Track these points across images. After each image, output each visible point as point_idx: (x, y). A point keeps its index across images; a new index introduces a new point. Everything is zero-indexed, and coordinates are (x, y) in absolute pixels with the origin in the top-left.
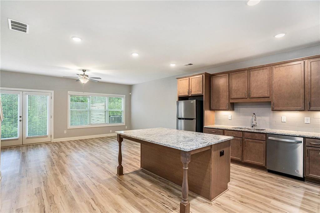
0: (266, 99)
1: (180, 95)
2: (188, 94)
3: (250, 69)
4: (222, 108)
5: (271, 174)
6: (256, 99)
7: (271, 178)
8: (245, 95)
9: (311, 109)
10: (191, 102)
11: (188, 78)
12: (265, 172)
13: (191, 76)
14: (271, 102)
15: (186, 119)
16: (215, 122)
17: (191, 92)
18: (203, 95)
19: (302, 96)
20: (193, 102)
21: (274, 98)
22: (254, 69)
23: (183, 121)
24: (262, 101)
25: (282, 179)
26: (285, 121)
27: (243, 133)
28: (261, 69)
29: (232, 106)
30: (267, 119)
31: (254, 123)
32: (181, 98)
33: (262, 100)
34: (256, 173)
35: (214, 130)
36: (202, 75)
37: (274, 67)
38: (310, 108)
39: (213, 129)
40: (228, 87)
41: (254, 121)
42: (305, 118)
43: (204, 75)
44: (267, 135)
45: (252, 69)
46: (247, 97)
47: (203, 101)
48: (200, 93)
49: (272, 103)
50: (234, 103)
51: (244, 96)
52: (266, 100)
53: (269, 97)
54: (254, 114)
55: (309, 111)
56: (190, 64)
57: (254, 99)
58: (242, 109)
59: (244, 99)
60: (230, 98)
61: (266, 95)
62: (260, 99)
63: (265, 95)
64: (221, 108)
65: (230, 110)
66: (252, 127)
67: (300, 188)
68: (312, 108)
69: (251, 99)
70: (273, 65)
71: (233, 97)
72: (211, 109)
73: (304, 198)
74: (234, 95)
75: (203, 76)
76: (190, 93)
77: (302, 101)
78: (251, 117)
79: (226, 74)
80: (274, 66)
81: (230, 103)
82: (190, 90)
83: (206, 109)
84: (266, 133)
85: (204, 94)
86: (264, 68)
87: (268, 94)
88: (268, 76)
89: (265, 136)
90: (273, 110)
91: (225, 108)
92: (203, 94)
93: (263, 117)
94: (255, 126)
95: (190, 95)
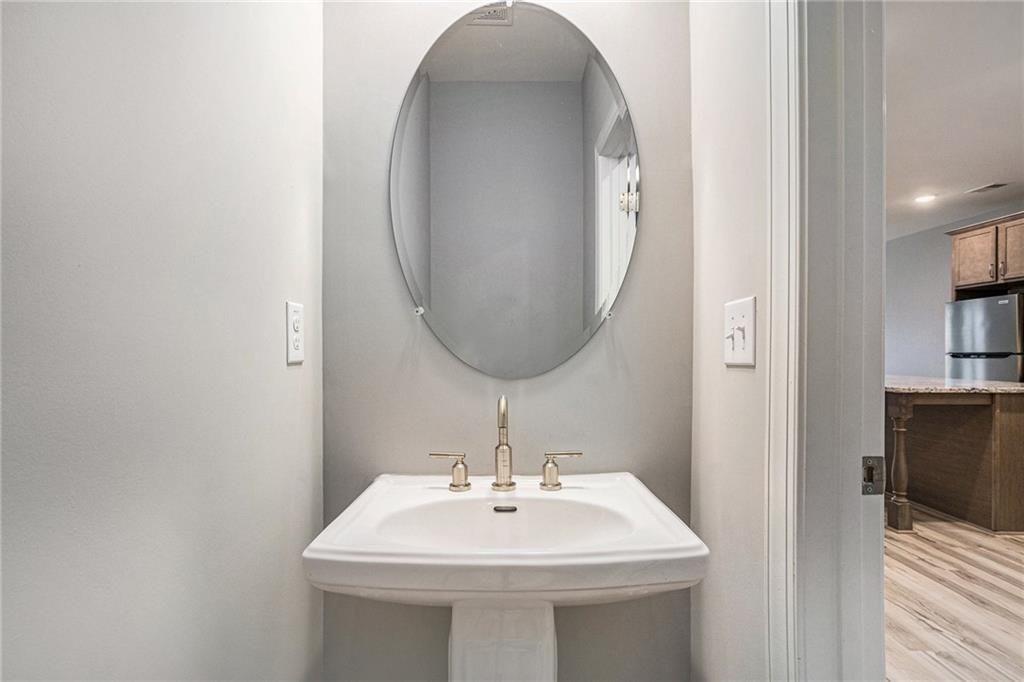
1: (961, 283)
2: (991, 279)
10: (1000, 302)
11: (994, 227)
13: (1004, 222)
15: (988, 355)
17: (1004, 270)
20: (1007, 301)
23: (980, 363)
32: (964, 294)
56: (996, 186)
76: (1001, 272)
82: (1001, 265)
95: (1000, 281)
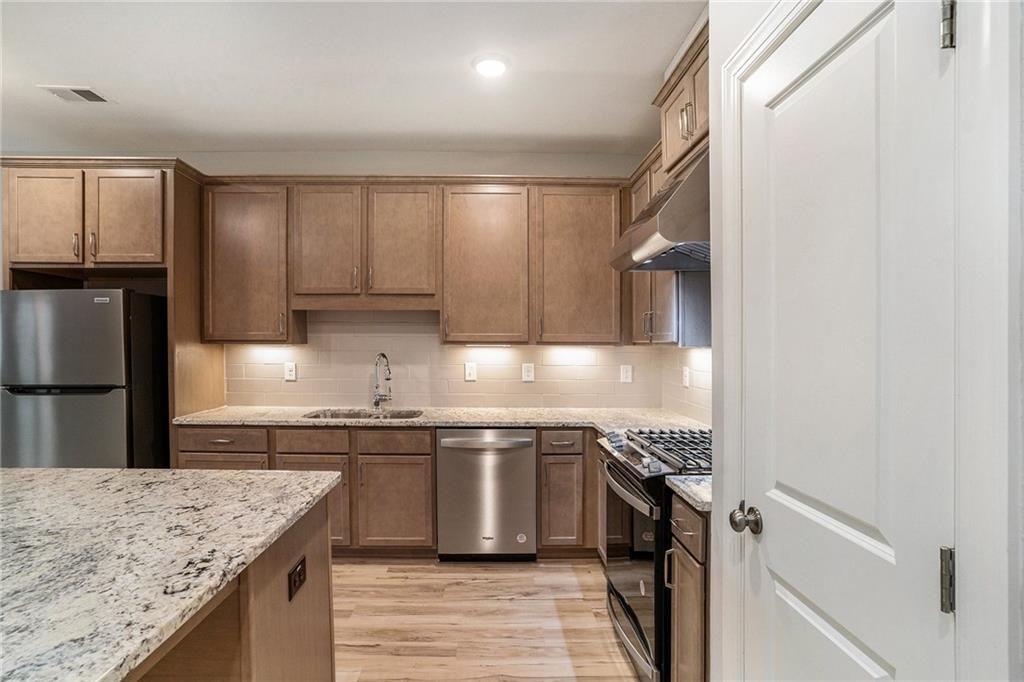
0: (426, 301)
1: (23, 257)
2: (74, 259)
3: (372, 184)
4: (260, 334)
5: (452, 568)
6: (390, 298)
7: (458, 584)
8: (352, 283)
9: (544, 340)
11: (79, 170)
12: (432, 566)
13: (96, 166)
14: (438, 312)
15: (64, 390)
16: (225, 392)
17: (96, 246)
18: (165, 270)
19: (523, 297)
21: (448, 299)
22: (386, 183)
23: (46, 402)
24: (411, 307)
25: (486, 575)
26: (475, 378)
27: (353, 433)
28: (410, 188)
29: (299, 327)
30: (421, 371)
31: (381, 391)
33: (413, 305)
34: (409, 582)
35: (228, 431)
36: (157, 172)
37: (449, 190)
38: (541, 336)
39: (220, 430)
40: (283, 245)
41: (381, 382)
42: (524, 365)
43: (170, 173)
44: (434, 431)
45: (379, 183)
46: (358, 291)
47: (164, 300)
48: (148, 255)
49: (443, 317)
50: (305, 311)
51: (347, 287)
52: (425, 305)
53: (433, 295)
54: (384, 356)
55: (539, 343)
56: (89, 95)
57: (383, 298)
58: (339, 338)
59: (347, 299)
60: (290, 292)
61: (426, 288)
62: (405, 299)
63: (419, 286)
64: (253, 334)
65: (294, 343)
66: (377, 404)
67: (541, 591)
68: (547, 336)
69: (374, 298)
70: (447, 183)
71: (304, 288)
72: (204, 338)
73: (567, 632)
74: (309, 282)
75: (164, 174)
76: (89, 251)
77: (522, 311)
78: (371, 369)
79: (277, 189)
80: (448, 187)
81: (294, 311)
82: (90, 239)
83: (185, 339)
84: (432, 424)
85: (170, 265)
86: (420, 188)
87: (429, 284)
88: (432, 219)
89: (428, 439)
90: (446, 342)
91: (269, 334)
92: (163, 261)
93: (409, 367)
94: (385, 400)
95: (89, 265)
